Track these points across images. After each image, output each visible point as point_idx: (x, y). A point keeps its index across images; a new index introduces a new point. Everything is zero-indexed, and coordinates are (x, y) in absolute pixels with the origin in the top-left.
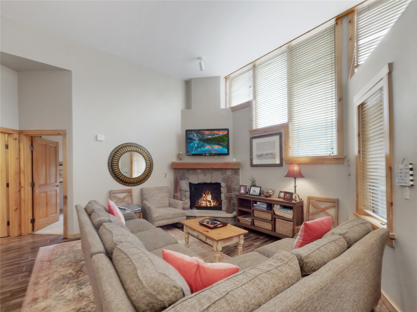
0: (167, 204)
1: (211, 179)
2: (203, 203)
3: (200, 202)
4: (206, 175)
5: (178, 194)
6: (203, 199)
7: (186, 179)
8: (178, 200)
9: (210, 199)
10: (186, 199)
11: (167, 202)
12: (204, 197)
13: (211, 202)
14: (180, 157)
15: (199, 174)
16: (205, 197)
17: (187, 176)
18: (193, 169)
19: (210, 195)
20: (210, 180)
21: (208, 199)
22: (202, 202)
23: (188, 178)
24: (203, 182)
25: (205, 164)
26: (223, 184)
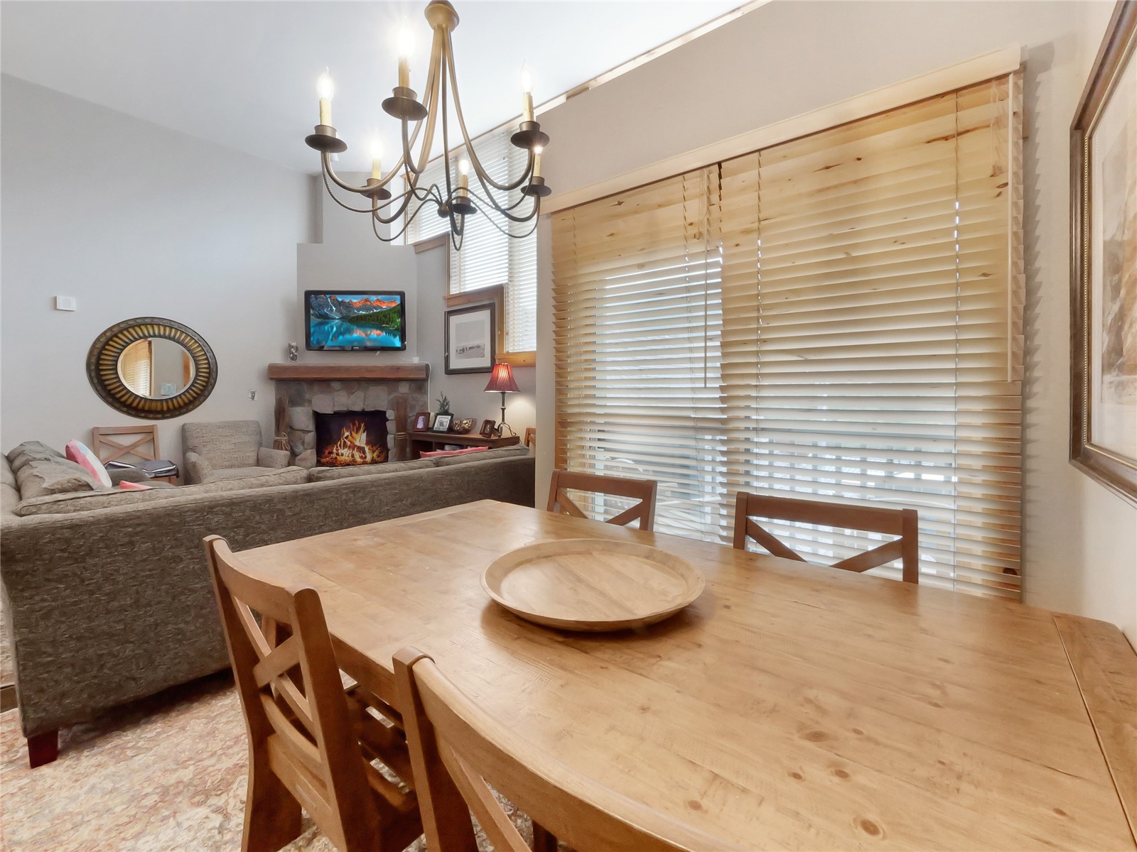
0: (252, 461)
1: (364, 404)
2: (342, 455)
3: (335, 451)
4: (352, 393)
5: (284, 438)
6: (345, 442)
7: (306, 404)
8: (282, 449)
9: (364, 446)
10: (306, 449)
11: (252, 456)
12: (347, 437)
13: (364, 453)
14: (293, 353)
15: (335, 391)
16: (350, 437)
17: (307, 396)
18: (323, 381)
19: (364, 432)
20: (362, 404)
21: (357, 443)
22: (340, 452)
23: (310, 402)
24: (345, 409)
25: (347, 369)
26: (390, 414)
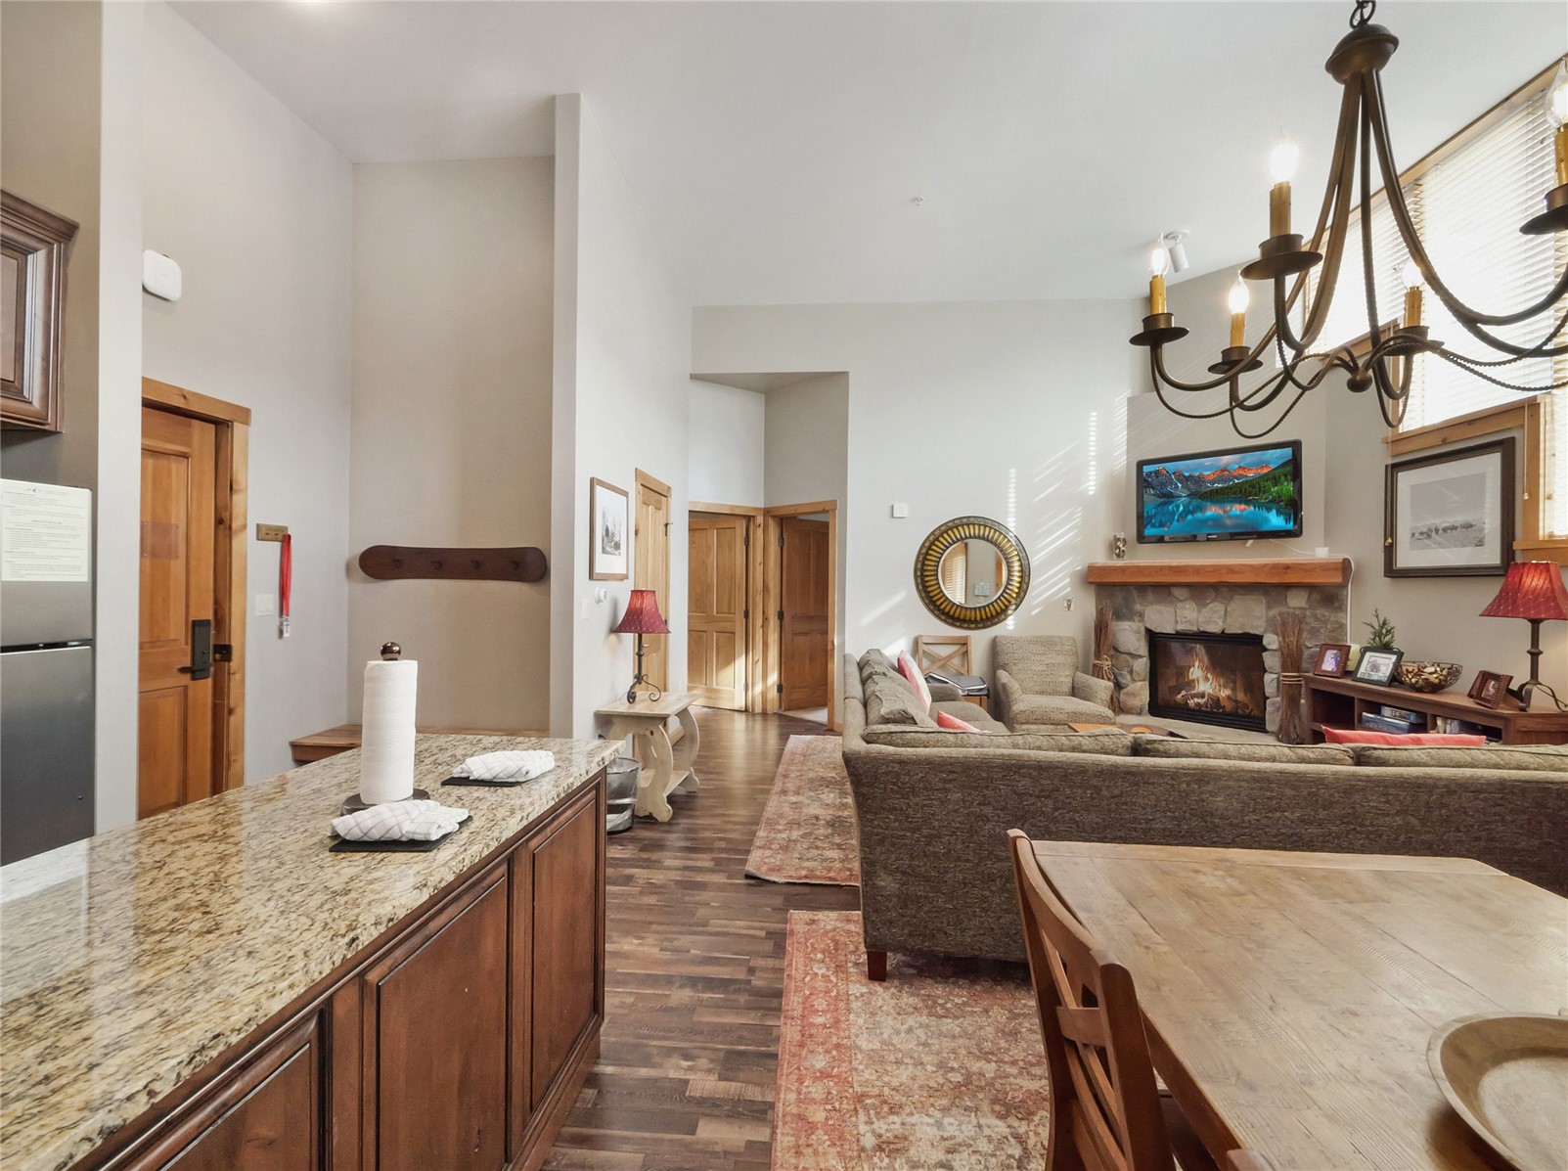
0: (1067, 688)
1: (1224, 622)
4: (1205, 605)
5: (1106, 664)
7: (1136, 619)
8: (1103, 678)
10: (1134, 680)
11: (1065, 680)
14: (1119, 548)
15: (1181, 601)
17: (1138, 607)
18: (1161, 588)
20: (1221, 624)
23: (1141, 615)
24: (1195, 629)
25: (1198, 570)
26: (1271, 641)
